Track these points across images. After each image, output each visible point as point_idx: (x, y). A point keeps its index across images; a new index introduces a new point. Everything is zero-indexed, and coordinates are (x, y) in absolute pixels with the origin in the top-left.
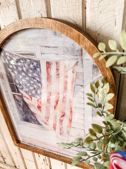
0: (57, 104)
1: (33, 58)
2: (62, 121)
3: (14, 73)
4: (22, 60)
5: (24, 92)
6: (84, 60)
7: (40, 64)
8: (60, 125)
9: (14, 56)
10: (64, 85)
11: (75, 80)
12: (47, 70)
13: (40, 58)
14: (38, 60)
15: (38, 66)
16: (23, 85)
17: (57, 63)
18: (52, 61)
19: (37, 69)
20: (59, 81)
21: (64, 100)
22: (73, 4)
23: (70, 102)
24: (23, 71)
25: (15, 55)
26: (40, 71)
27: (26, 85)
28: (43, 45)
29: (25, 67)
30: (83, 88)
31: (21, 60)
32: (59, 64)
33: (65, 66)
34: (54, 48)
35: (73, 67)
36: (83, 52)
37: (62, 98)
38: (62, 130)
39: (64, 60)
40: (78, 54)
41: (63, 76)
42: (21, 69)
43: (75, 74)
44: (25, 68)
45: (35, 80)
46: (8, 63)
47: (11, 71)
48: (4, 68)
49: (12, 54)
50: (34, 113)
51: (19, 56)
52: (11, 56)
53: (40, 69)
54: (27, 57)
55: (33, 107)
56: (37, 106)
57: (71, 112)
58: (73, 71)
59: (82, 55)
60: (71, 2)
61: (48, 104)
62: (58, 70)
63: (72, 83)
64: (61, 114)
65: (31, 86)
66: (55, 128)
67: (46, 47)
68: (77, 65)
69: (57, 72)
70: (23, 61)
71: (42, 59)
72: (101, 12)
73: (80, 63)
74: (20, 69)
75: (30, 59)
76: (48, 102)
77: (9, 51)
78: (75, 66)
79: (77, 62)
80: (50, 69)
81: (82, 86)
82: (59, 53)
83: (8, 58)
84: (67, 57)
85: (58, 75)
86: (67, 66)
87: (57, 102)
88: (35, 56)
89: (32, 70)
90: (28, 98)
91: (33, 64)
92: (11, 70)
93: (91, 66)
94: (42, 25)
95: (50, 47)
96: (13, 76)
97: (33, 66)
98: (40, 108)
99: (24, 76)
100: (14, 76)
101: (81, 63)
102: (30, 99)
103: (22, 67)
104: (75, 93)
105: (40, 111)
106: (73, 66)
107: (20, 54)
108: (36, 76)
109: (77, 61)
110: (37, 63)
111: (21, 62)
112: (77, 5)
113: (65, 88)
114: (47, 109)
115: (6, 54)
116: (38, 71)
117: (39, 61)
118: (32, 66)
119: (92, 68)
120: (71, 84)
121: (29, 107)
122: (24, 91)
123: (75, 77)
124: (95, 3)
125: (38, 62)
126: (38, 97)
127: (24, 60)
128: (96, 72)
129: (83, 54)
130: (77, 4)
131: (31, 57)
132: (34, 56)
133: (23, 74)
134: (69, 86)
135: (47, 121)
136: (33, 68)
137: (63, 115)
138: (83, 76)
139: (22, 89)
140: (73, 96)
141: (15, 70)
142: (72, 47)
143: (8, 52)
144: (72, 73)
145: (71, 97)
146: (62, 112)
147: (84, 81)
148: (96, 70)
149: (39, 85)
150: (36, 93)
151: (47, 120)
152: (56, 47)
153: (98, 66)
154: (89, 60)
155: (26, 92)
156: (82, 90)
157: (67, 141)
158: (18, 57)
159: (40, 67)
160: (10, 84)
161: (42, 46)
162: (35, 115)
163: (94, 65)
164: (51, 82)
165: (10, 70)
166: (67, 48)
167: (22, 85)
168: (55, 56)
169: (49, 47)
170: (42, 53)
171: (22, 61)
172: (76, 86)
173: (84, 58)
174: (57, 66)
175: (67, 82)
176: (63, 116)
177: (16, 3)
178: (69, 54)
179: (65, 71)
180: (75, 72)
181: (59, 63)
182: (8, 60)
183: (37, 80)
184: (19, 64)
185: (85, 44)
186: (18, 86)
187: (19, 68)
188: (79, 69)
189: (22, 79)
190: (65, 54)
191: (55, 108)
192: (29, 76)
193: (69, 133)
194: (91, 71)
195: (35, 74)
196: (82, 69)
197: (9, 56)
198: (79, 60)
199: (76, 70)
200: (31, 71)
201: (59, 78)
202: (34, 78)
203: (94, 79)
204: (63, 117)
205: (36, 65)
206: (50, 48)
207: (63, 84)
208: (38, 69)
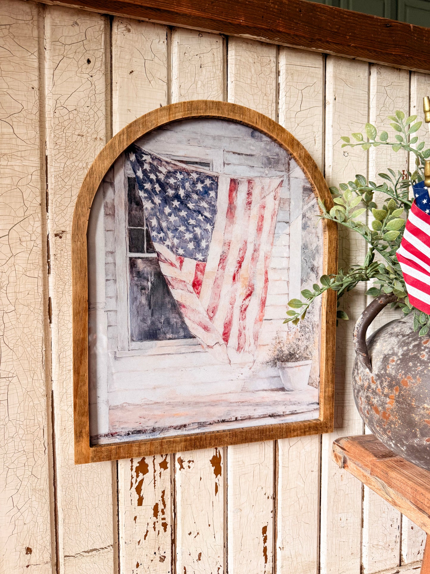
0: (240, 267)
1: (205, 171)
2: (245, 310)
3: (153, 202)
4: (181, 173)
5: (166, 248)
6: (291, 179)
7: (217, 183)
8: (241, 321)
9: (164, 163)
10: (258, 223)
11: (277, 212)
12: (230, 196)
13: (219, 172)
14: (216, 174)
15: (213, 186)
16: (169, 229)
17: (249, 182)
18: (242, 178)
19: (210, 192)
20: (249, 217)
21: (255, 256)
22: (264, 106)
23: (266, 258)
24: (177, 197)
25: (167, 162)
26: (214, 196)
27: (177, 230)
28: (230, 150)
29: (184, 188)
30: (289, 226)
31: (178, 174)
32: (253, 184)
33: (263, 188)
34: (248, 157)
35: (276, 189)
36: (290, 166)
37: (252, 252)
38: (243, 336)
39: (262, 177)
40: (283, 169)
41: (258, 205)
42: (173, 192)
43: (277, 202)
44: (183, 191)
45: (200, 217)
46: (141, 177)
47: (145, 198)
48: (127, 189)
49: (159, 160)
50: (180, 305)
51: (175, 165)
52: (155, 163)
53: (217, 193)
54: (194, 169)
55: (181, 285)
56: (191, 283)
57: (267, 280)
58: (275, 197)
59: (289, 170)
60: (261, 103)
61: (221, 271)
62: (249, 194)
63: (272, 218)
64: (245, 292)
65: (187, 230)
66: (226, 336)
67: (234, 153)
68: (281, 186)
69: (248, 198)
70: (182, 176)
71: (224, 173)
72: (298, 125)
73: (285, 184)
74: (171, 192)
75: (199, 173)
76: (221, 266)
77: (152, 153)
78: (279, 188)
79: (282, 181)
80: (235, 192)
81: (288, 222)
82: (256, 166)
83: (147, 167)
84: (267, 172)
85: (249, 203)
86: (266, 188)
87: (240, 263)
88: (211, 167)
89: (197, 194)
90: (172, 264)
91: (202, 182)
92: (146, 195)
93: (301, 188)
94: (241, 116)
95: (242, 154)
96: (146, 209)
97: (203, 187)
98: (200, 284)
99: (176, 208)
100: (149, 208)
101: (287, 182)
102: (178, 264)
103: (176, 189)
104: (275, 239)
105: (198, 293)
106: (276, 187)
107: (179, 161)
108: (205, 208)
109: (282, 179)
110: (212, 180)
111: (176, 178)
112: (270, 109)
113: (260, 229)
114: (217, 285)
115: (143, 159)
116: (211, 196)
117: (217, 177)
118: (199, 186)
119: (301, 191)
120: (270, 220)
121: (170, 287)
122: (168, 246)
123: (277, 207)
124: (292, 112)
125: (214, 178)
126: (200, 256)
127: (186, 174)
128: (307, 198)
129: (291, 169)
130: (270, 107)
131: (201, 169)
132: (209, 166)
133: (176, 203)
134: (267, 225)
135: (211, 318)
136: (201, 190)
137: (249, 292)
138: (289, 205)
139: (162, 240)
140: (272, 244)
141: (156, 194)
142: (276, 157)
143: (150, 154)
144: (273, 199)
145: (268, 248)
146: (249, 286)
147: (291, 214)
148: (307, 195)
149: (209, 227)
150: (195, 249)
151: (212, 315)
152: (251, 155)
153: (315, 184)
154: (298, 179)
155: (171, 248)
156: (287, 231)
157: (252, 364)
158: (173, 166)
159: (217, 189)
160: (130, 231)
161: (228, 152)
162: (183, 310)
163: (304, 186)
164: (234, 219)
165: (142, 194)
166: (268, 159)
167: (165, 230)
168: (248, 169)
169: (239, 154)
170: (226, 162)
171: (180, 176)
172: (279, 224)
173: (291, 175)
174: (248, 188)
175: (263, 217)
176: (249, 295)
177: (168, 80)
178: (271, 167)
179: (263, 196)
180: (278, 199)
181: (253, 182)
182: (144, 172)
183: (206, 217)
184: (172, 181)
185: (299, 152)
186: (154, 234)
187: (169, 190)
188: (283, 193)
189: (170, 215)
190: (265, 167)
191: (234, 278)
192: (189, 208)
193: (257, 338)
194: (301, 196)
195: (204, 204)
196: (288, 193)
197: (150, 163)
198: (285, 178)
199: (279, 194)
200: (195, 197)
201: (250, 209)
202: (199, 212)
203: (304, 209)
204: (249, 298)
205: (208, 185)
206: (241, 156)
207: (256, 222)
208: (212, 194)
